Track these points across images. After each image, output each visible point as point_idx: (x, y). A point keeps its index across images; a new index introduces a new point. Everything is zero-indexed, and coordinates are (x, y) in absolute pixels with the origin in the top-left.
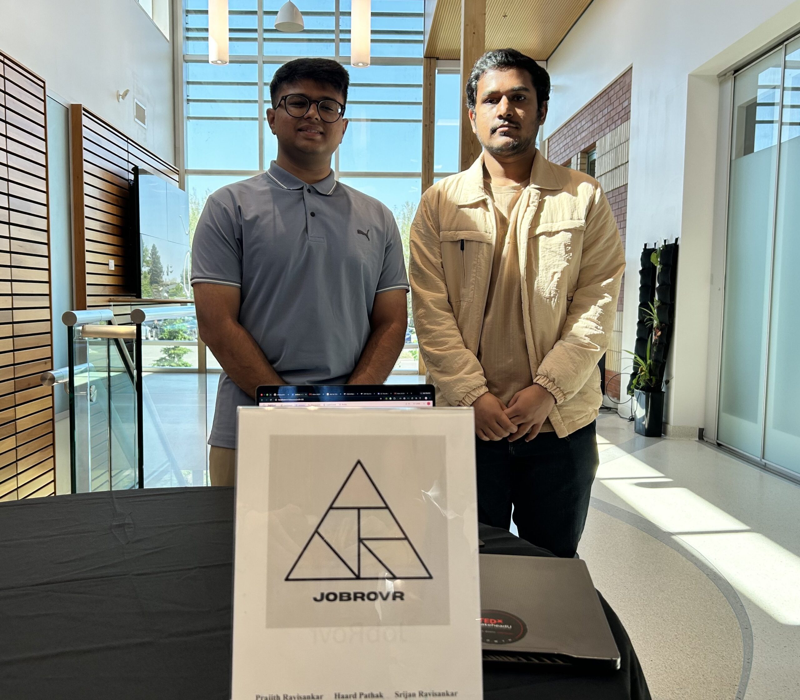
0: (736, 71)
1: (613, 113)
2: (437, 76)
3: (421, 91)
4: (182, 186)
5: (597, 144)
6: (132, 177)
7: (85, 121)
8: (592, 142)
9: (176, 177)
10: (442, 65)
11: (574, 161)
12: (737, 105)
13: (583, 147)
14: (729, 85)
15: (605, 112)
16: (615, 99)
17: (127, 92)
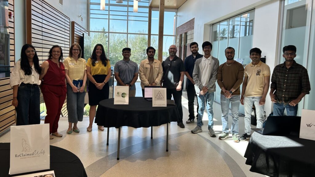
0: (213, 24)
1: (191, 26)
2: (152, 11)
3: (148, 14)
4: (89, 35)
5: (188, 32)
6: (82, 36)
7: (75, 25)
8: (187, 31)
9: (88, 33)
10: (153, 9)
11: (183, 34)
12: (213, 31)
13: (185, 32)
14: (212, 27)
15: (190, 25)
16: (191, 23)
17: (81, 16)
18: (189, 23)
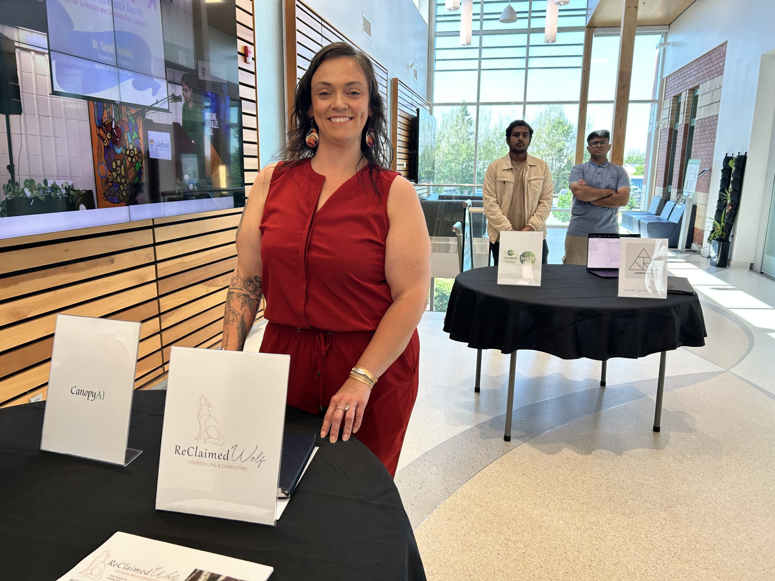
2: (594, 38)
3: (582, 48)
4: (431, 112)
5: (701, 86)
6: (417, 115)
7: (399, 87)
8: (697, 84)
9: (428, 108)
10: (597, 31)
11: (684, 95)
13: (690, 87)
15: (708, 66)
16: (714, 59)
17: (413, 65)
18: (705, 59)
